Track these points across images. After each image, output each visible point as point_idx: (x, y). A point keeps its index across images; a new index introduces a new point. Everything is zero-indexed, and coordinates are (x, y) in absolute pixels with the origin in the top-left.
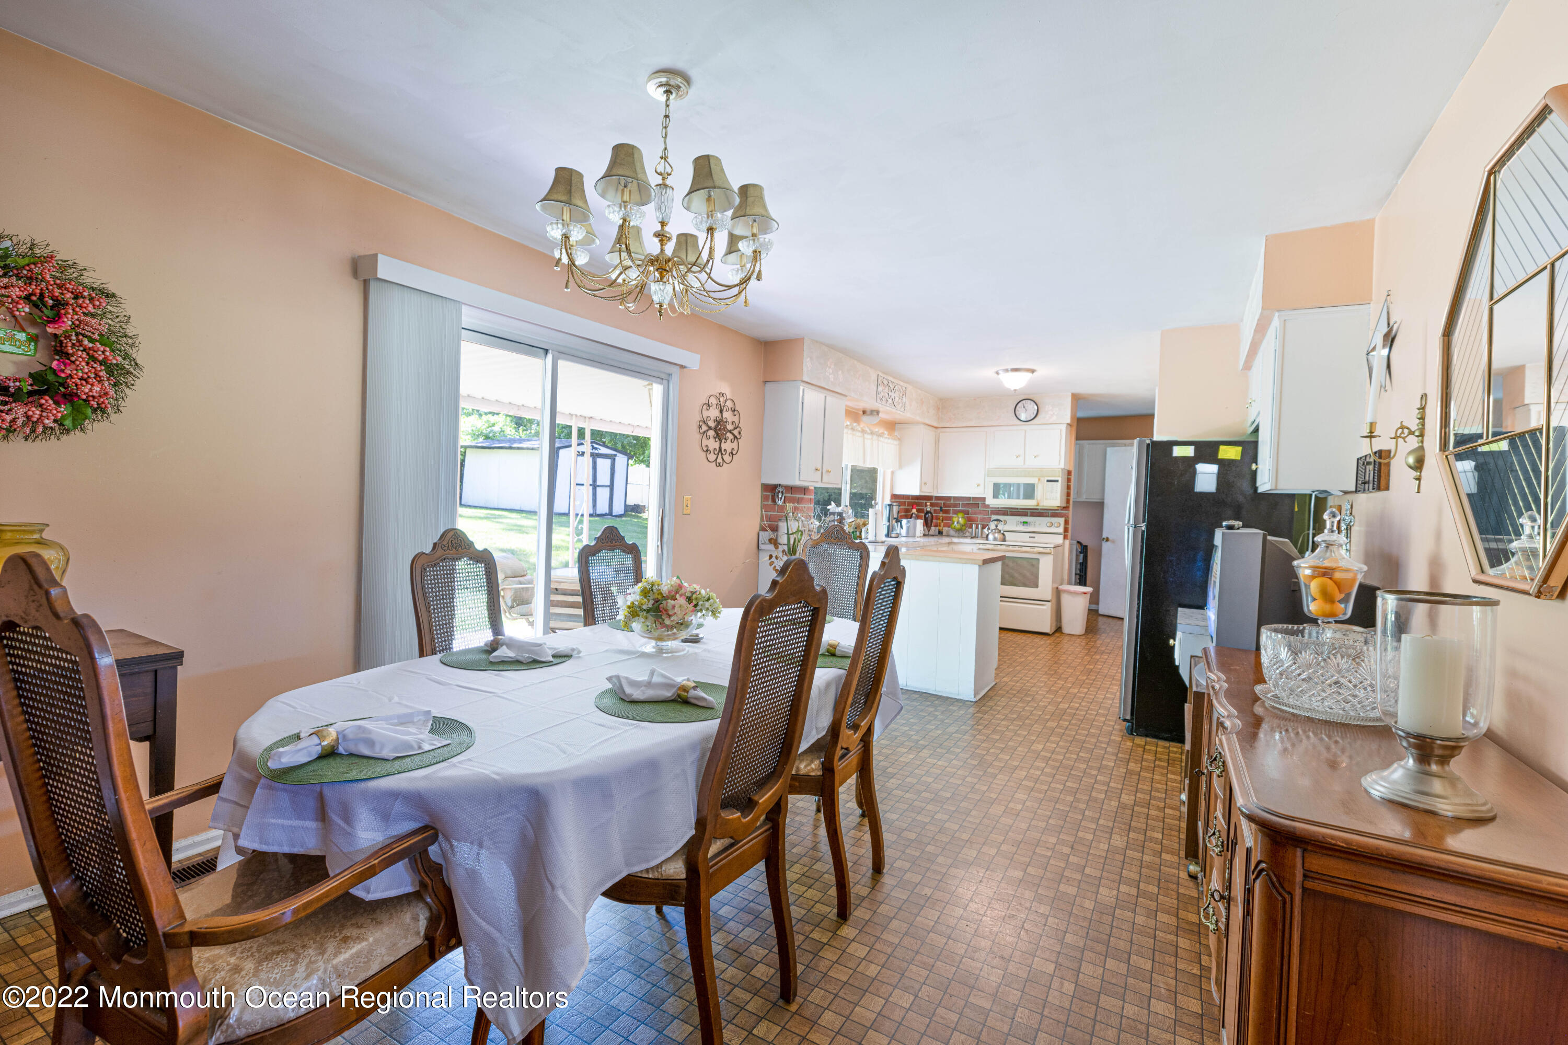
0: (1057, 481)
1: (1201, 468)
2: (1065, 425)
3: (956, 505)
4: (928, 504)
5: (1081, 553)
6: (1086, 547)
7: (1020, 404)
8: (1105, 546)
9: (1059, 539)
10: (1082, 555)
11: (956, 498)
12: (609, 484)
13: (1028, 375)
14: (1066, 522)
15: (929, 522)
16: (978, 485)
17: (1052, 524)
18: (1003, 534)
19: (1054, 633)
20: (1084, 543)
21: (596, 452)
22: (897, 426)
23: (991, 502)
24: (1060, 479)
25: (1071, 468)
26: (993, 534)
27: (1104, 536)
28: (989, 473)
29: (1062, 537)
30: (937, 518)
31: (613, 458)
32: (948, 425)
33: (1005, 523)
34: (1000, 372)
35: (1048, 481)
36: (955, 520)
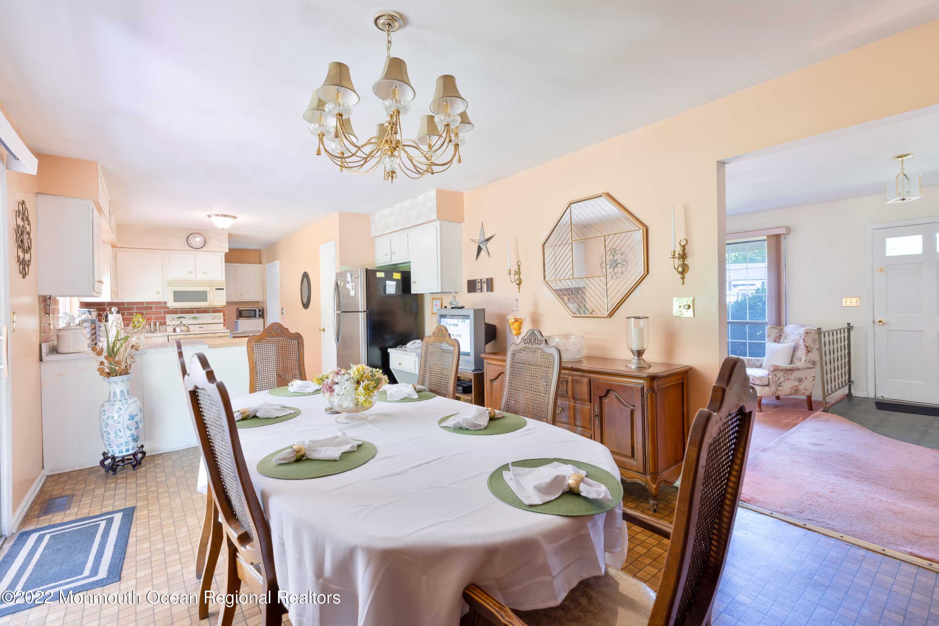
0: (223, 289)
1: (388, 283)
2: (224, 253)
7: (191, 237)
11: (129, 303)
13: (232, 220)
14: (225, 316)
16: (159, 293)
17: (215, 318)
18: (187, 327)
23: (171, 304)
24: (225, 288)
28: (170, 284)
34: (212, 216)
35: (216, 289)
36: (135, 320)
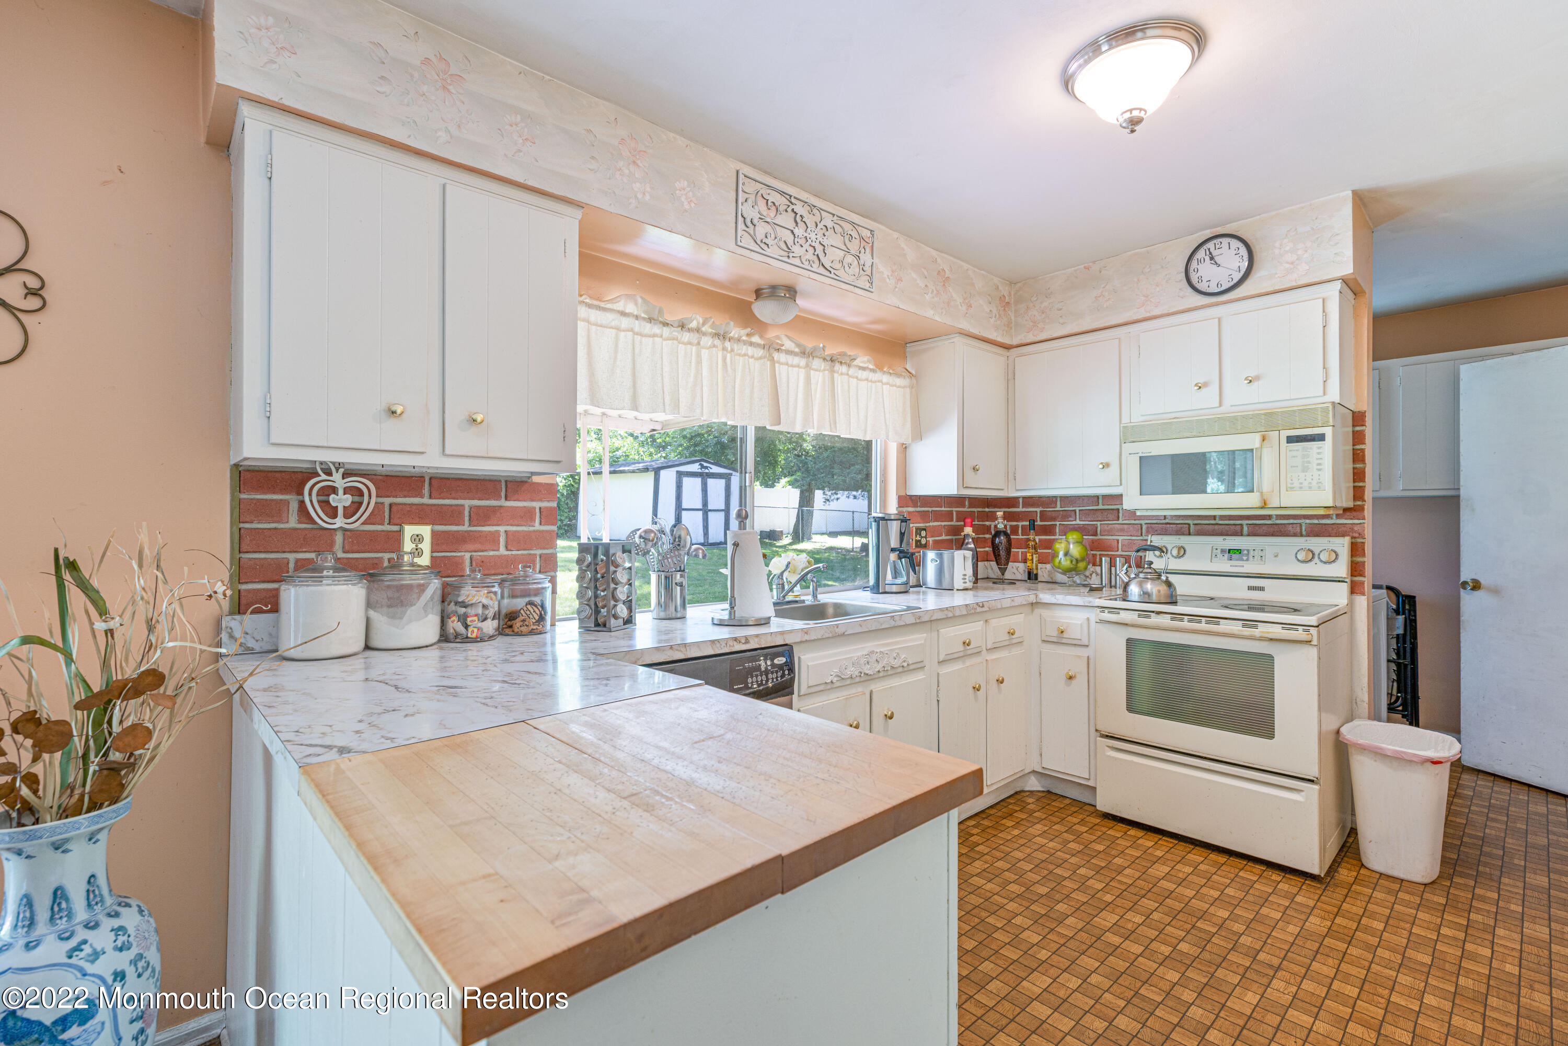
0: (1321, 437)
2: (1338, 285)
3: (1066, 515)
4: (1000, 514)
5: (1397, 612)
6: (1411, 599)
7: (1201, 254)
8: (1469, 602)
9: (1339, 595)
10: (1401, 618)
11: (1066, 499)
12: (723, 507)
14: (1356, 549)
15: (1003, 553)
16: (1106, 466)
17: (1312, 556)
18: (1169, 584)
19: (1333, 869)
20: (1405, 590)
21: (707, 471)
22: (910, 348)
23: (1133, 501)
24: (1328, 432)
25: (1364, 404)
26: (1141, 585)
27: (1466, 575)
28: (1129, 435)
29: (1344, 588)
30: (1025, 544)
31: (727, 478)
32: (1031, 338)
33: (1182, 552)
35: (1290, 440)
36: (1060, 547)
